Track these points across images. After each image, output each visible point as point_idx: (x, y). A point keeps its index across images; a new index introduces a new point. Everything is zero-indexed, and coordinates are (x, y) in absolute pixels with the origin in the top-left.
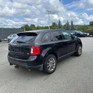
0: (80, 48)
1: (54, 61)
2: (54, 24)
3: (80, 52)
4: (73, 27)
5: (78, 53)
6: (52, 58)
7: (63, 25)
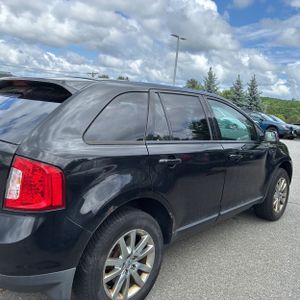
0: (283, 184)
1: (151, 247)
2: (193, 84)
3: (281, 203)
4: (255, 99)
5: (272, 207)
6: (141, 231)
7: (221, 90)
